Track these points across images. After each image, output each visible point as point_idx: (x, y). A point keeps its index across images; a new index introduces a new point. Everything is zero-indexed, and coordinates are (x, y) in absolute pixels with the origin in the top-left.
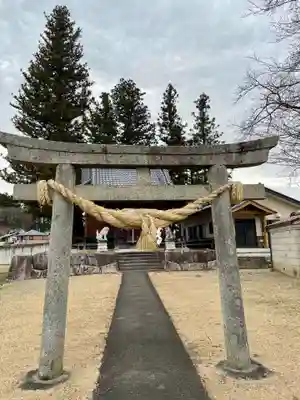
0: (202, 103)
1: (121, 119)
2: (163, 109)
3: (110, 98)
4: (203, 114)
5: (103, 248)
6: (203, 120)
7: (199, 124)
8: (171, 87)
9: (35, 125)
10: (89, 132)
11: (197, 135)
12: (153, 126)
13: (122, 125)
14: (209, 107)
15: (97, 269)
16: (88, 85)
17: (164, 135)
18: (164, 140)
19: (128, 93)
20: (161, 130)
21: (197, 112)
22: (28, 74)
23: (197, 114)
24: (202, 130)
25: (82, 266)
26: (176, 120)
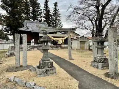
0: (56, 4)
1: (31, 6)
2: (45, 5)
4: (56, 8)
5: (32, 44)
6: (56, 10)
7: (54, 11)
11: (54, 14)
13: (32, 8)
14: (57, 6)
15: (32, 49)
17: (45, 13)
20: (44, 11)
21: (54, 7)
23: (54, 8)
24: (55, 12)
25: (29, 49)
26: (48, 9)
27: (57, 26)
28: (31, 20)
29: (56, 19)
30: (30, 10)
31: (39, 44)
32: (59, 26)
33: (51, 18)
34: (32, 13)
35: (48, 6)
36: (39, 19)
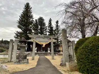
0: (57, 22)
1: (40, 25)
2: (49, 23)
3: (37, 21)
4: (57, 24)
6: (57, 26)
7: (56, 27)
8: (51, 19)
9: (21, 27)
10: (33, 28)
11: (56, 29)
12: (47, 27)
13: (40, 26)
16: (33, 19)
18: (49, 30)
19: (41, 20)
21: (56, 24)
22: (21, 16)
26: (51, 26)
27: (59, 38)
28: (39, 34)
29: (58, 33)
30: (38, 28)
31: (41, 51)
32: (60, 38)
33: (54, 32)
34: (40, 29)
35: (51, 24)
36: (45, 33)
